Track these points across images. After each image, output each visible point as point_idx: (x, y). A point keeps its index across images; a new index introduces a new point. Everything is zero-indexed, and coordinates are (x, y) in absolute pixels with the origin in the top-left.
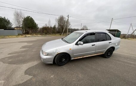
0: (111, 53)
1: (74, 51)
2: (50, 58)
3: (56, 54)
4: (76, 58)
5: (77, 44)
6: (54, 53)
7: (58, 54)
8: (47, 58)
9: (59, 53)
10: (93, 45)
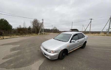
0: (85, 45)
1: (70, 47)
2: (57, 54)
3: (61, 51)
4: (70, 52)
5: (71, 42)
6: (59, 50)
8: (54, 55)
9: (62, 49)
10: (78, 42)
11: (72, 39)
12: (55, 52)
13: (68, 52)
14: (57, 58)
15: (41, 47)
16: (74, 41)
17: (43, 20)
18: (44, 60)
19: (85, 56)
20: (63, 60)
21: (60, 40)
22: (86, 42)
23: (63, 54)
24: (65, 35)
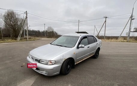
0: (99, 53)
1: (77, 55)
4: (78, 63)
5: (78, 48)
6: (61, 60)
7: (65, 61)
9: (66, 58)
10: (88, 47)
11: (79, 44)
12: (56, 63)
13: (75, 64)
14: (58, 73)
15: (28, 58)
16: (83, 46)
17: (26, 13)
18: (35, 79)
19: (99, 68)
20: (68, 75)
21: (61, 46)
22: (99, 48)
23: (67, 66)
24: (69, 38)
